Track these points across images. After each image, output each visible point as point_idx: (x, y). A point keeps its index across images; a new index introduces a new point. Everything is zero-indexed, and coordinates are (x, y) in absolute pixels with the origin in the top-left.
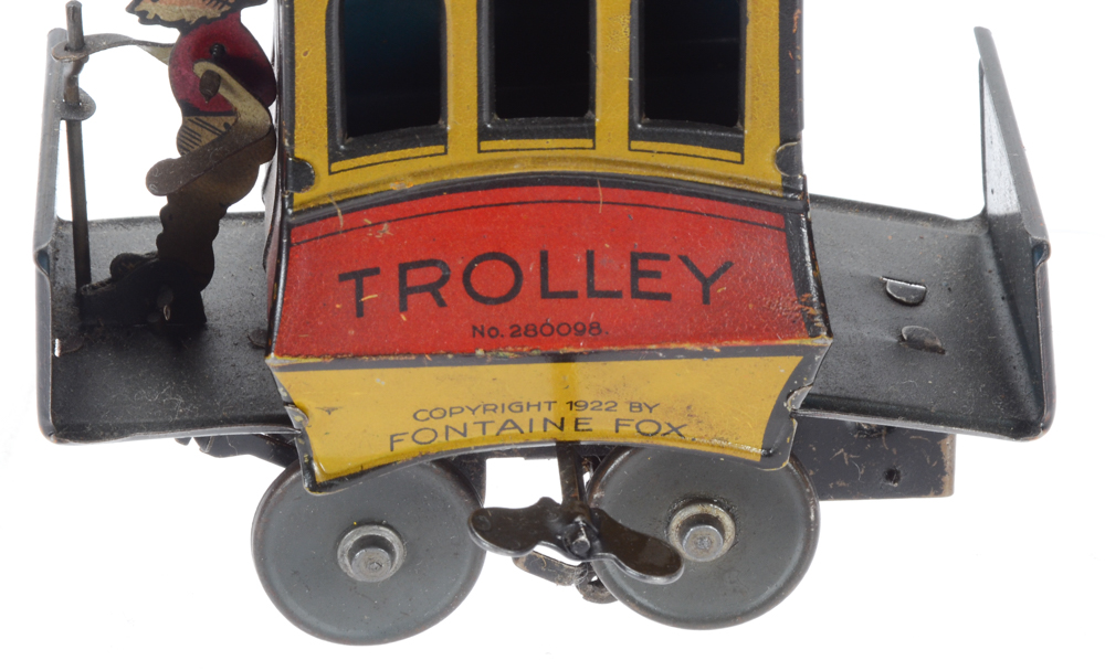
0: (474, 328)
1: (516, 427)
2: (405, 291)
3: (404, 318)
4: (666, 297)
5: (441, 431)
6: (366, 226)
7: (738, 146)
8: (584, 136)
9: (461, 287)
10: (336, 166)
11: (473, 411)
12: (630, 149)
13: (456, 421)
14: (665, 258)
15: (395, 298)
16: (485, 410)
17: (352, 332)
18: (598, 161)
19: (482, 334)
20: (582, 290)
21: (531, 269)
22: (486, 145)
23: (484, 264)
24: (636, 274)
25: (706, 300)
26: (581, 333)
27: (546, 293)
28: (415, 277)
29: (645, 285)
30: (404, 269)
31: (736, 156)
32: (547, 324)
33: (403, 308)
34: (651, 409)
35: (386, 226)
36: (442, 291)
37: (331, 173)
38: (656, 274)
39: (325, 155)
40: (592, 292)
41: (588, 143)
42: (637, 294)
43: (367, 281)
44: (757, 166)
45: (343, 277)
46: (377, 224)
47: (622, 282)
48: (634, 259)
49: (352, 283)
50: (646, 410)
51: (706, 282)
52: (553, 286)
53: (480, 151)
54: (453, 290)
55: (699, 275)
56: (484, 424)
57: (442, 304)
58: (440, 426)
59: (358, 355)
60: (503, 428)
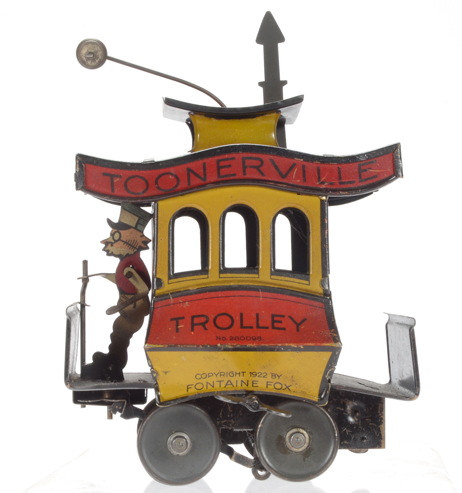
0: (217, 337)
1: (232, 384)
2: (193, 325)
3: (193, 333)
4: (284, 329)
5: (205, 384)
6: (180, 303)
7: (308, 279)
8: (255, 273)
9: (213, 324)
10: (171, 281)
11: (216, 375)
12: (271, 279)
13: (210, 380)
14: (283, 316)
15: (190, 327)
16: (221, 375)
17: (174, 337)
18: (260, 282)
19: (220, 339)
20: (255, 326)
21: (237, 318)
22: (222, 275)
23: (220, 317)
24: (273, 322)
25: (298, 330)
26: (255, 339)
27: (242, 327)
28: (196, 320)
29: (276, 325)
30: (193, 317)
31: (307, 282)
32: (242, 336)
33: (192, 330)
34: (279, 377)
35: (187, 303)
36: (206, 325)
37: (169, 284)
38: (280, 322)
39: (167, 277)
40: (258, 327)
41: (256, 276)
42: (273, 328)
43: (180, 321)
44: (314, 286)
45: (172, 320)
46: (184, 302)
47: (269, 324)
48: (273, 316)
49: (175, 322)
50: (277, 377)
51: (298, 325)
52: (244, 325)
53: (220, 278)
54: (210, 325)
55: (295, 322)
56: (220, 381)
57: (206, 329)
58: (204, 381)
59: (176, 345)
60: (227, 385)
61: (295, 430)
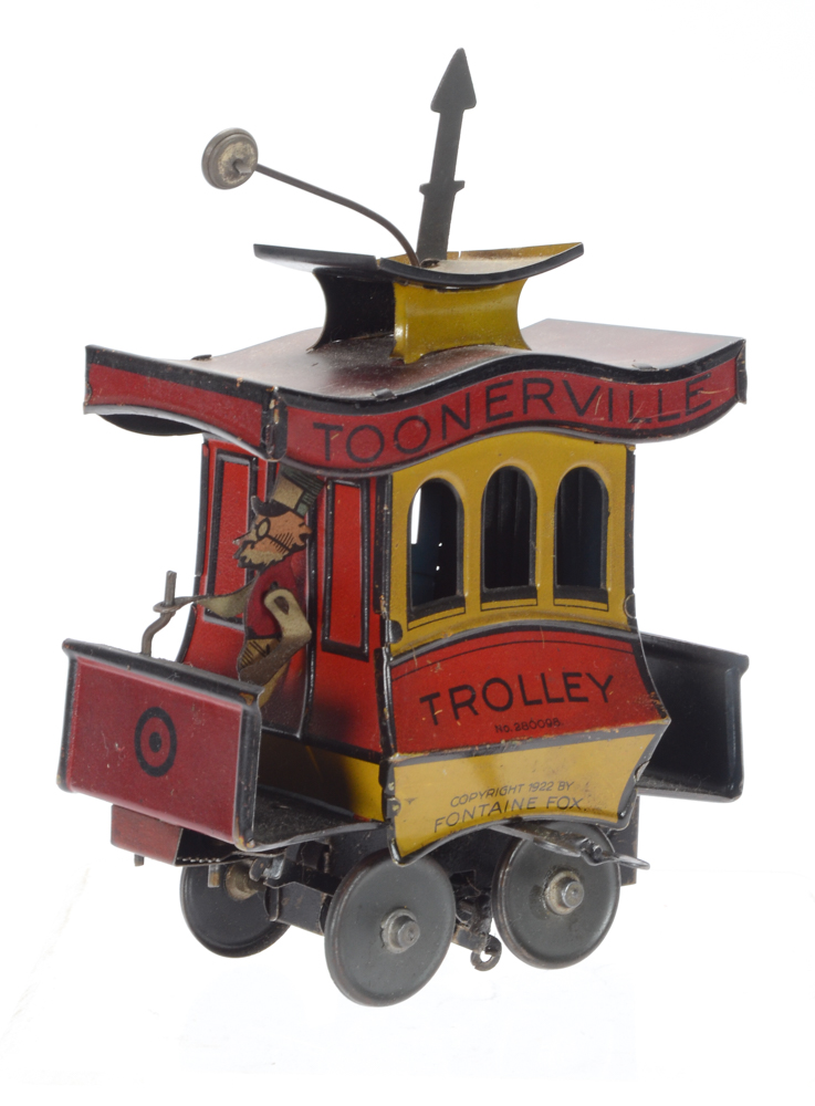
0: (496, 727)
2: (456, 707)
3: (459, 723)
4: (587, 699)
5: (462, 814)
6: (428, 665)
7: (606, 601)
8: (532, 597)
10: (411, 625)
11: (482, 796)
12: (555, 604)
13: (469, 806)
14: (579, 675)
15: (451, 710)
16: (488, 795)
17: (435, 735)
18: (540, 614)
19: (501, 730)
20: (544, 699)
21: (516, 686)
22: (486, 605)
24: (568, 687)
25: (606, 700)
26: (552, 726)
27: (526, 702)
29: (575, 693)
31: (603, 606)
33: (457, 718)
34: (569, 786)
35: (439, 664)
36: (474, 705)
37: (409, 629)
38: (578, 686)
39: (405, 617)
40: (550, 700)
41: (533, 601)
42: (572, 699)
43: (435, 701)
44: (617, 615)
45: (423, 700)
46: (434, 663)
47: (563, 692)
48: (566, 676)
49: (427, 704)
50: (566, 788)
51: (603, 689)
52: (529, 698)
53: (482, 610)
54: (479, 704)
55: (598, 685)
56: (484, 806)
57: (476, 713)
58: (460, 809)
59: (442, 749)
60: (492, 810)
61: (562, 875)
